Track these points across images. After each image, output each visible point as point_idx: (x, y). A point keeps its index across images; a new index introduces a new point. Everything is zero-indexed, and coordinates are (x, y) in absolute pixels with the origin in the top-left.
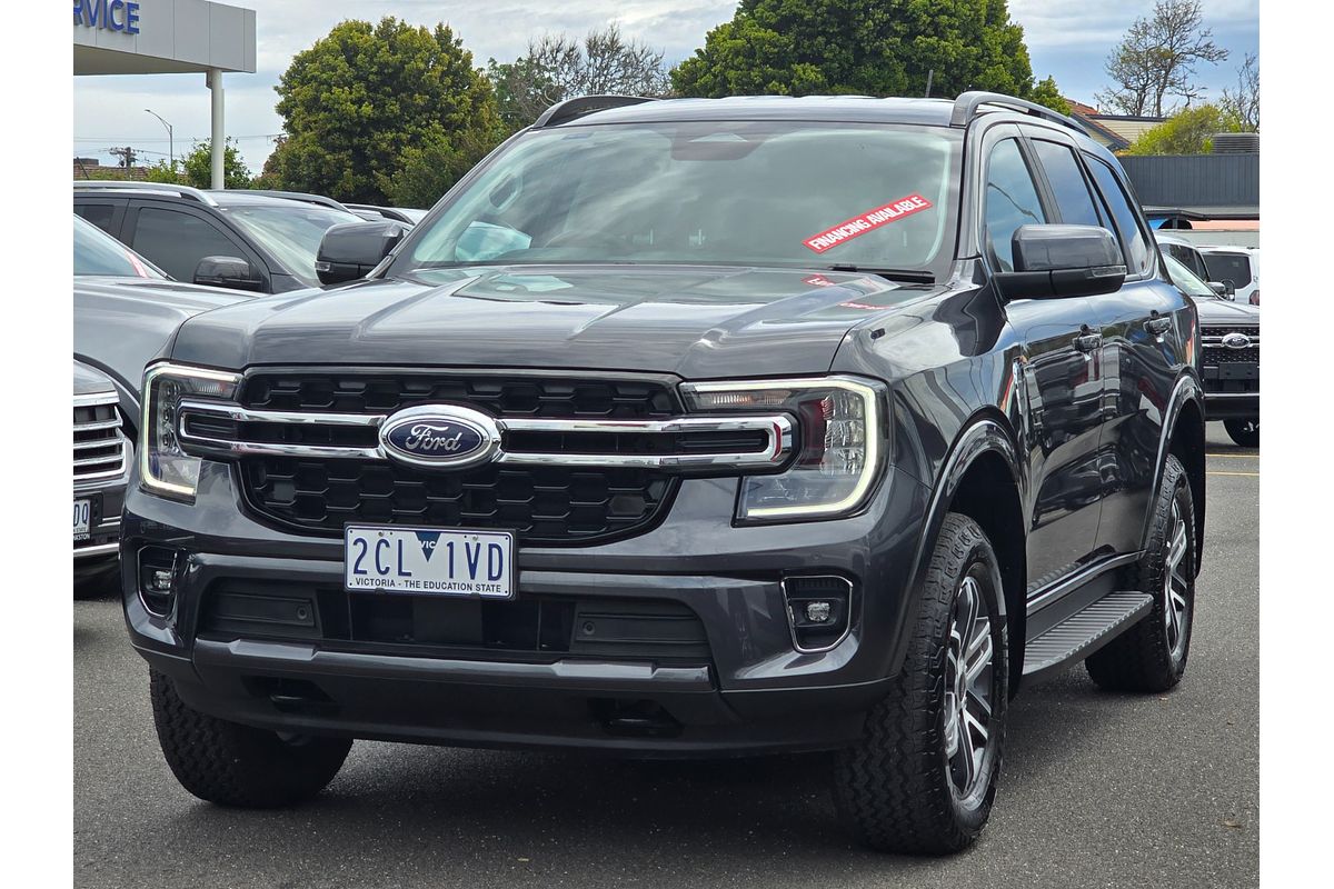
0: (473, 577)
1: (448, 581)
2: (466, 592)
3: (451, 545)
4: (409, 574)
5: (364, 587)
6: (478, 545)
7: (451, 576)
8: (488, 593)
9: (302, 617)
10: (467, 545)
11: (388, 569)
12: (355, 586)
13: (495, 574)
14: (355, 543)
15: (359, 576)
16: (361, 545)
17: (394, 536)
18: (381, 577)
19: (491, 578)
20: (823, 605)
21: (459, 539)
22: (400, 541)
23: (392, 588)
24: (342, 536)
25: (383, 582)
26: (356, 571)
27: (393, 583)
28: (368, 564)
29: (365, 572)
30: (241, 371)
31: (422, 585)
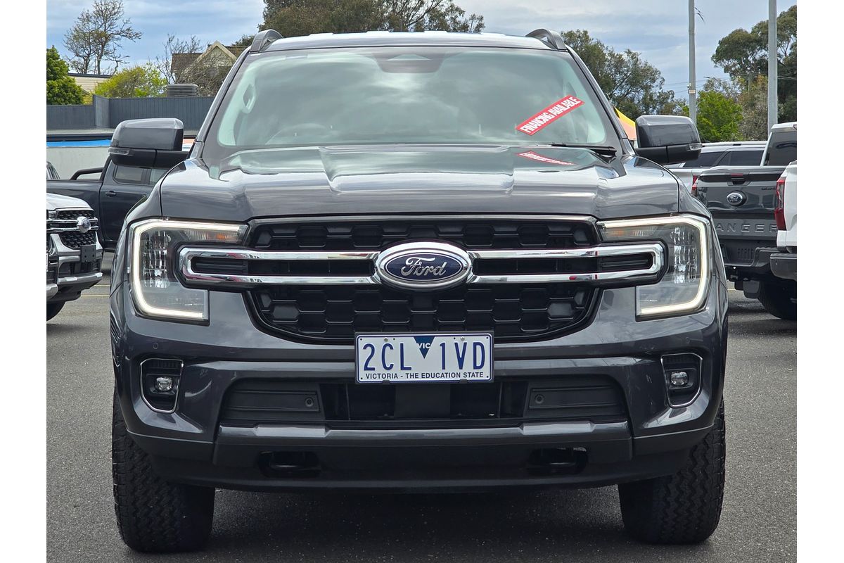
0: (461, 367)
1: (441, 371)
2: (455, 379)
3: (443, 345)
4: (410, 369)
5: (373, 380)
6: (465, 344)
7: (444, 368)
8: (473, 378)
9: (309, 406)
10: (456, 344)
11: (392, 366)
12: (365, 379)
13: (479, 364)
14: (365, 348)
15: (368, 372)
16: (369, 349)
17: (396, 341)
18: (386, 372)
19: (475, 367)
20: (681, 373)
21: (450, 340)
22: (402, 345)
23: (396, 380)
24: (353, 343)
25: (389, 375)
26: (366, 368)
27: (396, 376)
28: (376, 363)
29: (373, 369)
30: (245, 222)
31: (420, 376)
